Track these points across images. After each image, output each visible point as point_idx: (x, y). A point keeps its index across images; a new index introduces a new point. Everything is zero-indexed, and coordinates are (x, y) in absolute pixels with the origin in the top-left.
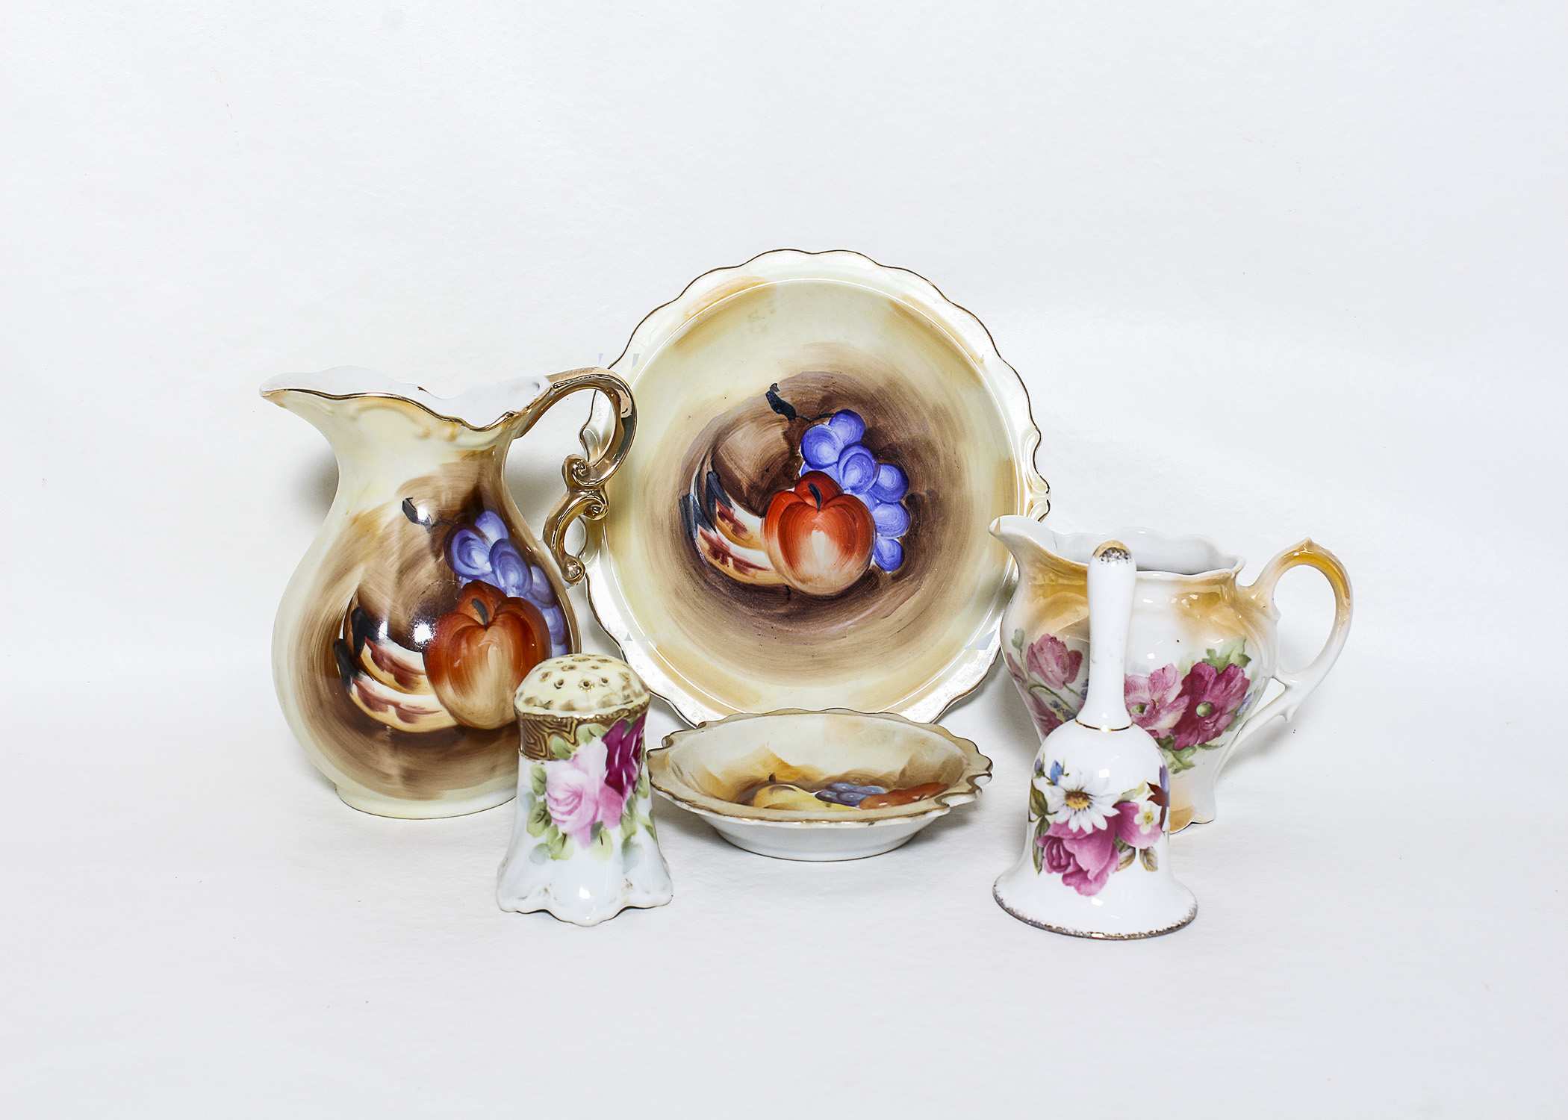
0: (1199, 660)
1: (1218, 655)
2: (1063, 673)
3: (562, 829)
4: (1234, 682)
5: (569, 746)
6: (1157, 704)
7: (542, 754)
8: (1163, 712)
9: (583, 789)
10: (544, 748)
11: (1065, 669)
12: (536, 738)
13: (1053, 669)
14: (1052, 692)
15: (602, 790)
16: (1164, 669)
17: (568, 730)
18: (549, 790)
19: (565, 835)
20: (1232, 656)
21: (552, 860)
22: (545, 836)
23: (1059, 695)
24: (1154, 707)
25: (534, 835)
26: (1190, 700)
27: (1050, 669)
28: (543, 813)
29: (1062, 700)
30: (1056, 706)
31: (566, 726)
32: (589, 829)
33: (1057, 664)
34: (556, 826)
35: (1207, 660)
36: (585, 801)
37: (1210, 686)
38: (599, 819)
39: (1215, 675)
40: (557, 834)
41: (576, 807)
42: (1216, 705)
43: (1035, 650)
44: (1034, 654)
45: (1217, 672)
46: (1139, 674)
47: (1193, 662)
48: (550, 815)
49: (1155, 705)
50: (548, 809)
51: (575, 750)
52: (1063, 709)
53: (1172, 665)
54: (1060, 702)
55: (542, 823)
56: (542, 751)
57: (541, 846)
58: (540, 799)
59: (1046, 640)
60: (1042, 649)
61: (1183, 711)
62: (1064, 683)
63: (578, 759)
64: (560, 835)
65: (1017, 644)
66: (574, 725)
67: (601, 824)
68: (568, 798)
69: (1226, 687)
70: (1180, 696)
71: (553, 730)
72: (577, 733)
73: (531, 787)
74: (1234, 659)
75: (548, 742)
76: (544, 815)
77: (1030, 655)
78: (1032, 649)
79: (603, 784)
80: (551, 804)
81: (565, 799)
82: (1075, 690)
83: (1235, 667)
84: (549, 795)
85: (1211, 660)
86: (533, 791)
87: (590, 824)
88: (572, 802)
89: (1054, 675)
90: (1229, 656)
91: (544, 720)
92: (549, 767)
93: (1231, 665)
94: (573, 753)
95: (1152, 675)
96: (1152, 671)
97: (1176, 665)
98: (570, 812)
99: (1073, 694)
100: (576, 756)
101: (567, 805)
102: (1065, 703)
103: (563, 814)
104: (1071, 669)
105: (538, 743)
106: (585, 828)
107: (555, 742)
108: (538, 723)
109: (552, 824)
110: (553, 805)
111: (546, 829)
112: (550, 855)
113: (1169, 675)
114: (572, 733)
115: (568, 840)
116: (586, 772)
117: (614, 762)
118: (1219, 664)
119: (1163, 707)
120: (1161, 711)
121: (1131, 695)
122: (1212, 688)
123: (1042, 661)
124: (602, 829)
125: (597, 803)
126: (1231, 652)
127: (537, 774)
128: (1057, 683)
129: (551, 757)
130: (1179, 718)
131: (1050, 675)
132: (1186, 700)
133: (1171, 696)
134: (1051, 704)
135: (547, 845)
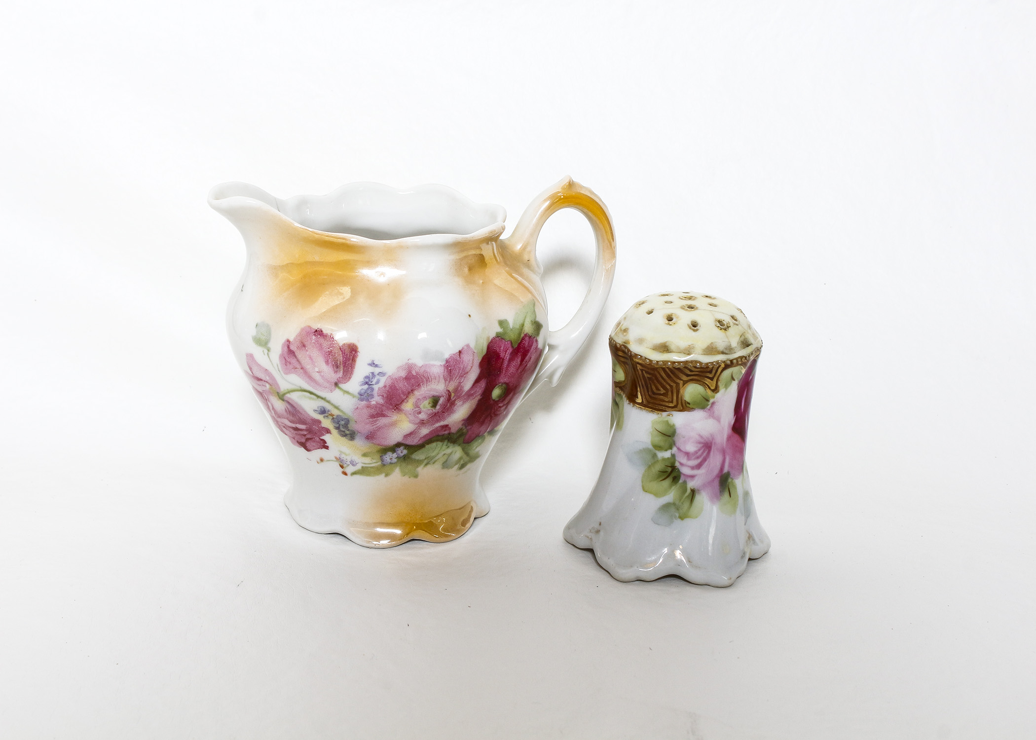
0: (492, 335)
1: (511, 326)
2: (336, 372)
3: (691, 484)
4: (529, 354)
5: (709, 392)
6: (453, 395)
7: (671, 405)
8: (458, 403)
9: (713, 439)
10: (675, 398)
11: (337, 367)
12: (668, 387)
13: (321, 368)
14: (318, 397)
15: (729, 438)
16: (460, 352)
17: (711, 376)
18: (678, 444)
19: (693, 492)
20: (525, 325)
21: (679, 521)
22: (671, 496)
23: (328, 399)
24: (449, 399)
25: (657, 495)
26: (487, 384)
27: (317, 369)
28: (669, 470)
29: (332, 404)
30: (323, 412)
31: (710, 372)
32: (717, 483)
33: (327, 362)
34: (685, 482)
35: (500, 333)
36: (714, 452)
37: (506, 363)
38: (726, 470)
39: (510, 351)
40: (685, 490)
41: (705, 460)
42: (511, 385)
43: (292, 348)
44: (291, 352)
45: (512, 347)
46: (432, 363)
47: (488, 338)
48: (679, 471)
49: (450, 396)
50: (677, 464)
51: (714, 397)
52: (332, 415)
53: (468, 346)
54: (328, 407)
55: (667, 483)
56: (672, 402)
57: (666, 507)
58: (667, 454)
59: (308, 334)
60: (304, 346)
61: (479, 397)
62: (336, 384)
63: (716, 407)
64: (689, 491)
65: (263, 342)
66: (720, 370)
67: (728, 474)
68: (699, 450)
69: (522, 361)
70: (477, 381)
71: (691, 378)
72: (720, 378)
73: (650, 443)
74: (528, 329)
75: (681, 391)
76: (672, 472)
77: (286, 355)
78: (288, 347)
79: (730, 431)
80: (681, 459)
81: (696, 452)
82: (351, 390)
83: (530, 337)
84: (679, 449)
85: (505, 333)
86: (651, 447)
87: (717, 476)
88: (701, 456)
89: (322, 376)
90: (523, 325)
91: (685, 367)
92: (679, 419)
93: (526, 335)
94: (712, 401)
95: (447, 361)
96: (447, 356)
97: (472, 345)
98: (699, 466)
99: (347, 396)
100: (713, 403)
101: (698, 458)
102: (337, 408)
103: (693, 468)
104: (344, 366)
105: (670, 393)
106: (713, 481)
107: (691, 391)
108: (677, 372)
109: (681, 481)
110: (684, 460)
111: (673, 487)
112: (677, 515)
113: (467, 358)
114: (715, 379)
115: (698, 498)
116: (718, 420)
117: (741, 405)
118: (512, 336)
119: (459, 397)
120: (456, 402)
121: (423, 389)
122: (508, 366)
123: (305, 362)
124: (730, 480)
125: (724, 453)
126: (524, 322)
127: (660, 427)
128: (326, 384)
129: (684, 407)
130: (474, 407)
131: (317, 377)
132: (483, 384)
133: (468, 385)
134: (315, 411)
135: (674, 504)
